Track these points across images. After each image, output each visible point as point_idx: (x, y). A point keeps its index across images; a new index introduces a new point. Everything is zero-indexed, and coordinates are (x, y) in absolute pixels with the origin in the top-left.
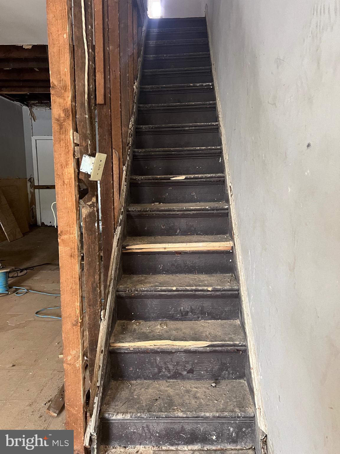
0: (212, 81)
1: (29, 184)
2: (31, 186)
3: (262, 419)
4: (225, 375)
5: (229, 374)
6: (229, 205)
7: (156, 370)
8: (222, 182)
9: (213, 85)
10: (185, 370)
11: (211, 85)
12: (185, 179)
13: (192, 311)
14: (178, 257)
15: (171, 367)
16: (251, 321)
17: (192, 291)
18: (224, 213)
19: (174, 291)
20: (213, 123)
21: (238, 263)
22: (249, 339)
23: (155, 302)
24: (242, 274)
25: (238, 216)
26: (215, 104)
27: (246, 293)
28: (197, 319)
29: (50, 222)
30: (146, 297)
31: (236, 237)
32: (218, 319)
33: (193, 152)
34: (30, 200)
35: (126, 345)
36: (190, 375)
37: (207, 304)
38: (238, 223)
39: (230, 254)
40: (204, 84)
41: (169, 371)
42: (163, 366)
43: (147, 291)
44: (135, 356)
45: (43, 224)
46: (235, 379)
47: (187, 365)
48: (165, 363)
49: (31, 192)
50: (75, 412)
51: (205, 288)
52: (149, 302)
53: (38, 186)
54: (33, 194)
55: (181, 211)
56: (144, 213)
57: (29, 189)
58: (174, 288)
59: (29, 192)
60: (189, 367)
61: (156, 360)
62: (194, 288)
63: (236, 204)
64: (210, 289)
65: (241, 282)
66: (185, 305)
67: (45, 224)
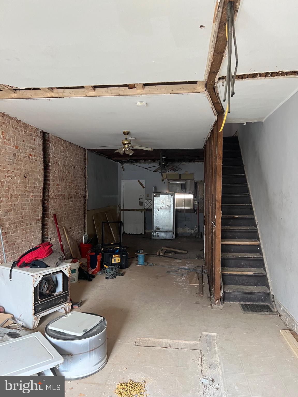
0: (244, 173)
1: (118, 208)
2: (119, 209)
3: (272, 292)
4: (259, 284)
5: (260, 284)
6: (257, 228)
7: (236, 282)
8: (253, 219)
9: (245, 175)
10: (246, 282)
11: (244, 175)
12: (238, 217)
13: (246, 265)
14: (239, 247)
15: (241, 281)
16: (267, 266)
17: (246, 257)
18: (255, 231)
19: (240, 257)
20: (247, 194)
21: (262, 249)
22: (267, 271)
23: (233, 261)
24: (264, 252)
25: (261, 232)
26: (247, 185)
27: (265, 258)
28: (248, 268)
29: (129, 232)
30: (230, 259)
31: (261, 240)
32: (255, 268)
33: (240, 206)
34: (118, 217)
35: (226, 272)
36: (247, 284)
37: (251, 262)
38: (261, 235)
39: (259, 246)
40: (241, 175)
41: (240, 282)
42: (238, 280)
43: (230, 257)
44: (229, 277)
45: (124, 232)
46: (262, 286)
47: (246, 281)
48: (239, 280)
49: (119, 212)
50: (218, 286)
51: (251, 257)
52: (230, 261)
53: (124, 209)
54: (120, 214)
55: (238, 230)
56: (224, 230)
57: (118, 211)
58: (240, 256)
59: (118, 213)
60: (247, 281)
61: (236, 278)
62: (247, 256)
63: (260, 228)
64: (252, 257)
65: (263, 255)
66: (243, 263)
67: (126, 233)
